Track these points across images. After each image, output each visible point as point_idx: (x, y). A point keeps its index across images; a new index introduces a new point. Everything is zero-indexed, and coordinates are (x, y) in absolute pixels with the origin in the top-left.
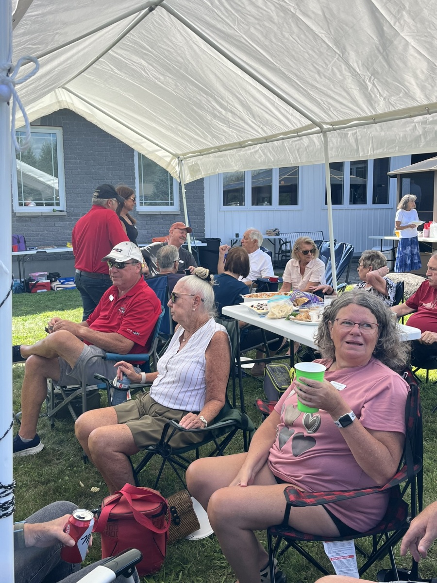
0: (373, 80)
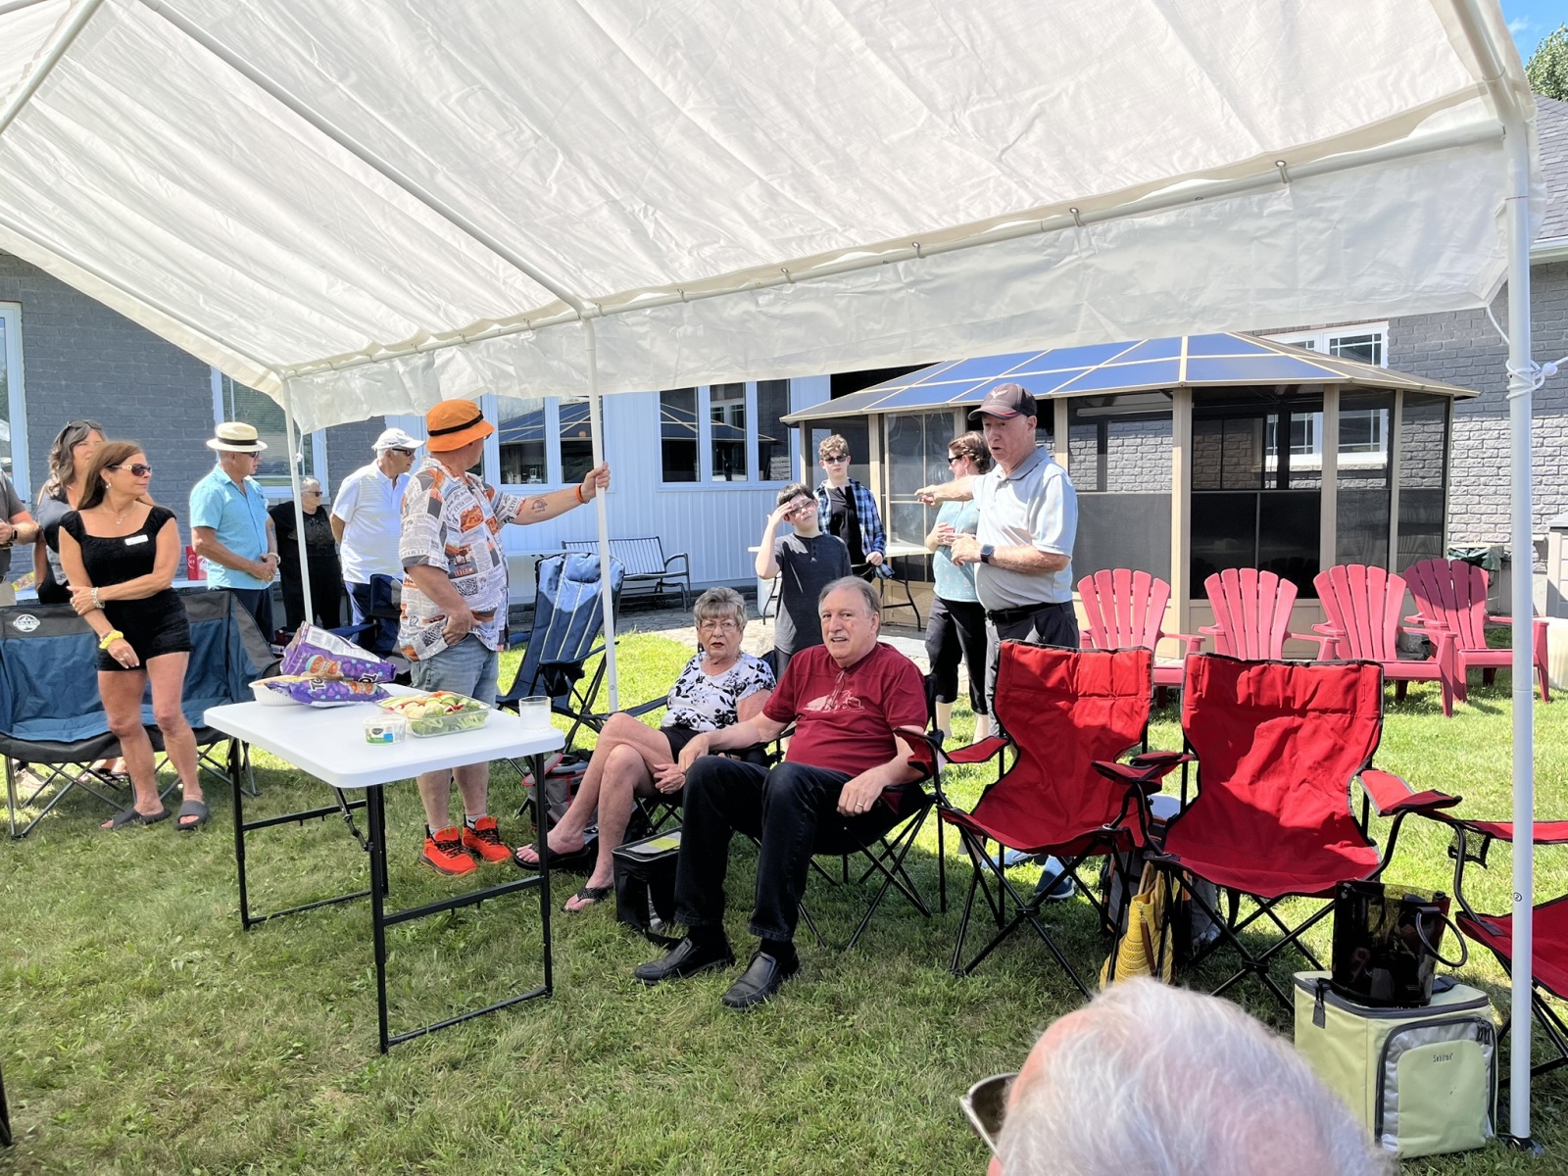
0: (653, 214)
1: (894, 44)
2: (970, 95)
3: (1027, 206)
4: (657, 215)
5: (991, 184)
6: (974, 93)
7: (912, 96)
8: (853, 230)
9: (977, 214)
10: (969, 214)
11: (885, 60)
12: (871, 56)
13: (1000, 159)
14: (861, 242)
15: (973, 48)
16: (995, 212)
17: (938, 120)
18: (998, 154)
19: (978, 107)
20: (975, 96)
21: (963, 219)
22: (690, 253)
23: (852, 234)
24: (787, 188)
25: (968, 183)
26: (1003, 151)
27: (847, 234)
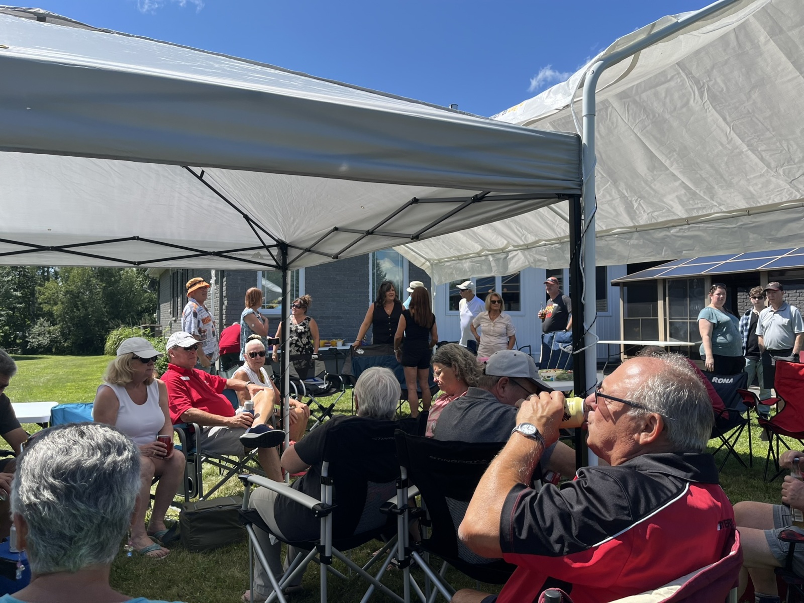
1: (759, 149)
2: (784, 163)
3: (798, 198)
4: (641, 202)
5: (785, 190)
6: (786, 163)
7: (762, 164)
8: (723, 206)
9: (777, 201)
10: (774, 201)
11: (754, 154)
12: (750, 153)
13: (791, 182)
14: (725, 210)
15: (789, 150)
16: (785, 200)
17: (770, 171)
18: (790, 181)
19: (787, 167)
20: (786, 164)
21: (770, 202)
22: (648, 214)
23: (722, 207)
24: (702, 192)
25: (777, 190)
26: (793, 180)
27: (720, 207)
